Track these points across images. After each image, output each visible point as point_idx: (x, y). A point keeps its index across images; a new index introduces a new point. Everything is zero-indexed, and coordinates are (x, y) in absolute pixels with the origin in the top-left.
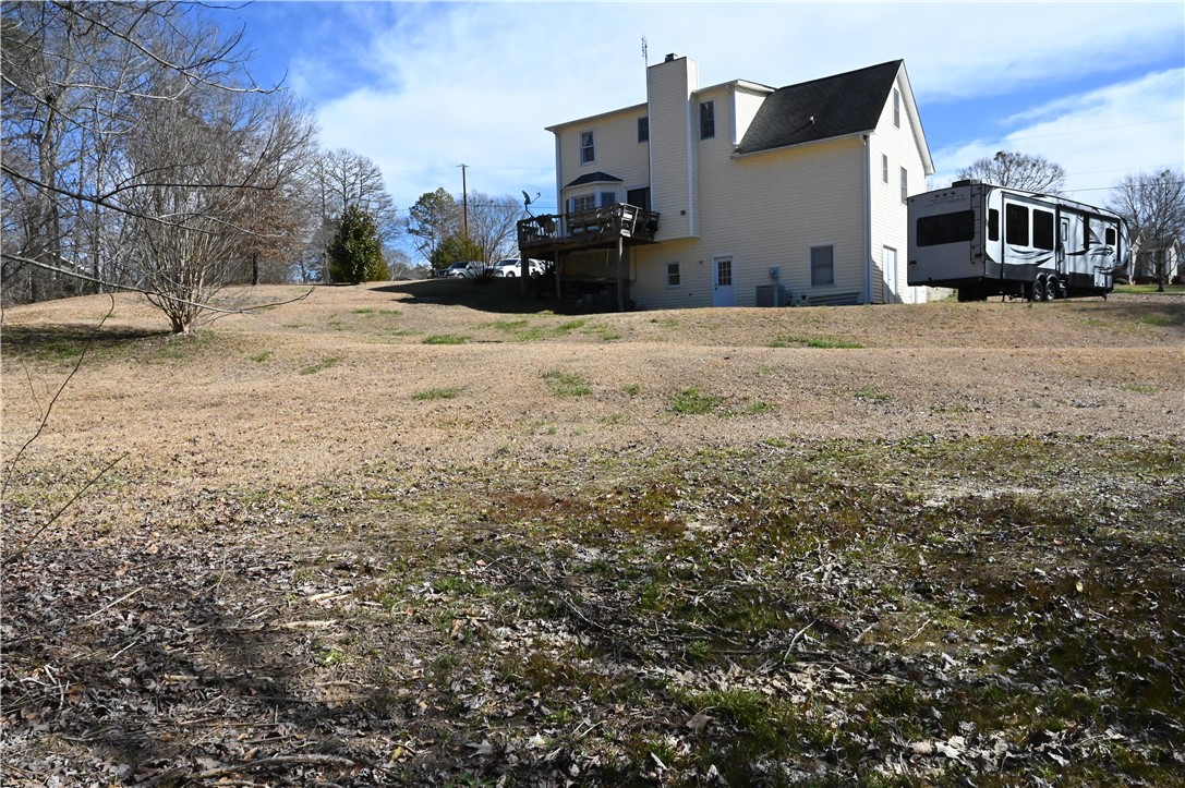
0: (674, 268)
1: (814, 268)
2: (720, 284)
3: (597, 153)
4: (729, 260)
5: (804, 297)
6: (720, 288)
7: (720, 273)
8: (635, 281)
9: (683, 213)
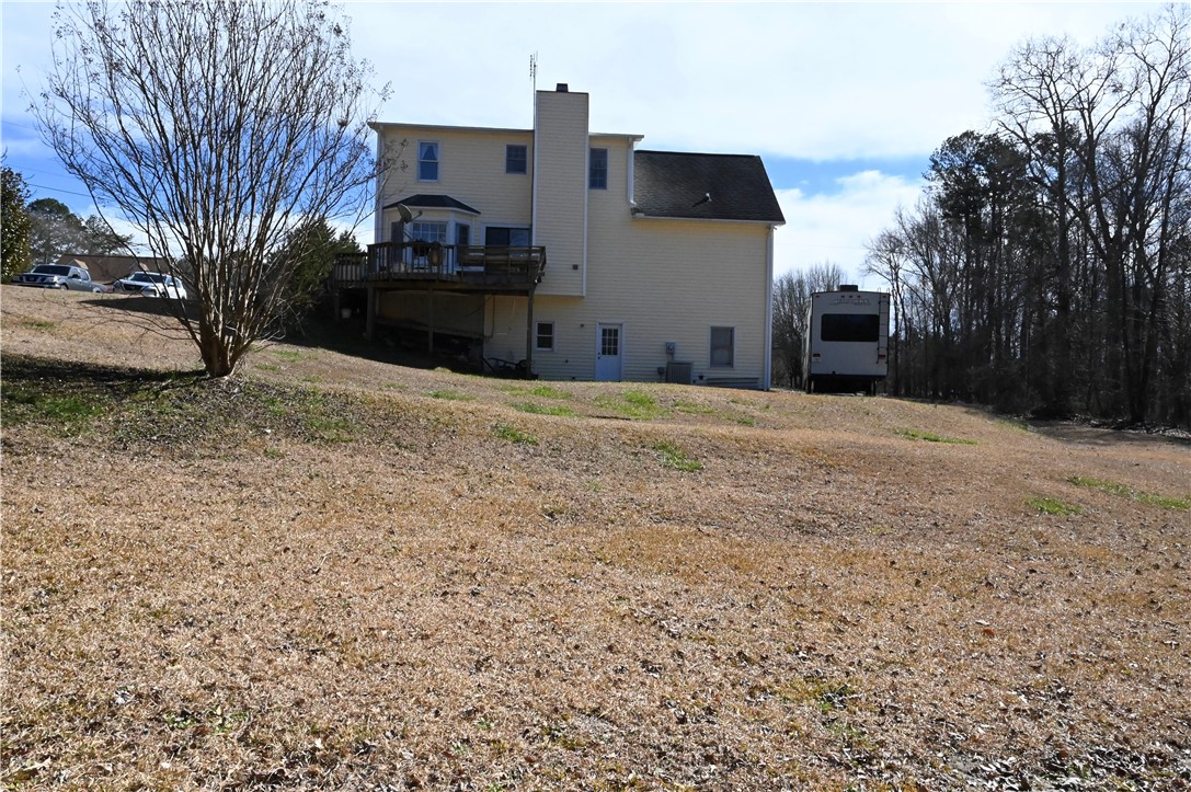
0: (546, 329)
1: (714, 348)
2: (604, 353)
3: (443, 170)
4: (615, 327)
5: (701, 377)
6: (603, 357)
7: (604, 340)
8: (492, 336)
9: (575, 267)
